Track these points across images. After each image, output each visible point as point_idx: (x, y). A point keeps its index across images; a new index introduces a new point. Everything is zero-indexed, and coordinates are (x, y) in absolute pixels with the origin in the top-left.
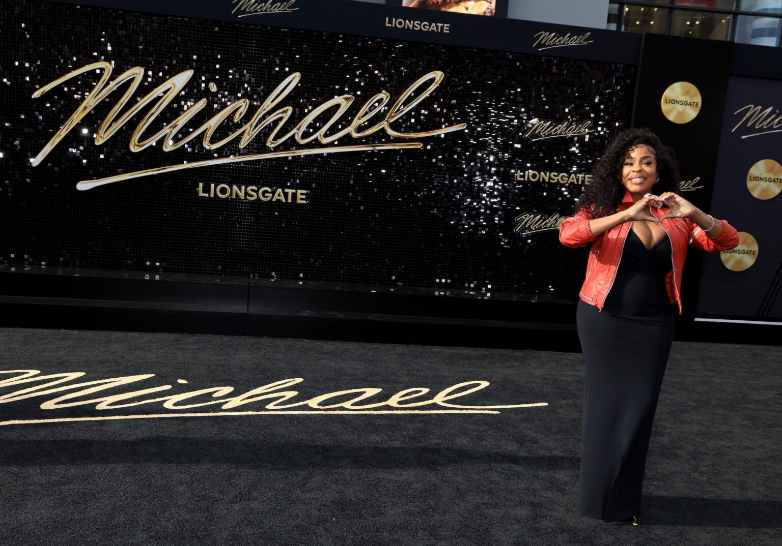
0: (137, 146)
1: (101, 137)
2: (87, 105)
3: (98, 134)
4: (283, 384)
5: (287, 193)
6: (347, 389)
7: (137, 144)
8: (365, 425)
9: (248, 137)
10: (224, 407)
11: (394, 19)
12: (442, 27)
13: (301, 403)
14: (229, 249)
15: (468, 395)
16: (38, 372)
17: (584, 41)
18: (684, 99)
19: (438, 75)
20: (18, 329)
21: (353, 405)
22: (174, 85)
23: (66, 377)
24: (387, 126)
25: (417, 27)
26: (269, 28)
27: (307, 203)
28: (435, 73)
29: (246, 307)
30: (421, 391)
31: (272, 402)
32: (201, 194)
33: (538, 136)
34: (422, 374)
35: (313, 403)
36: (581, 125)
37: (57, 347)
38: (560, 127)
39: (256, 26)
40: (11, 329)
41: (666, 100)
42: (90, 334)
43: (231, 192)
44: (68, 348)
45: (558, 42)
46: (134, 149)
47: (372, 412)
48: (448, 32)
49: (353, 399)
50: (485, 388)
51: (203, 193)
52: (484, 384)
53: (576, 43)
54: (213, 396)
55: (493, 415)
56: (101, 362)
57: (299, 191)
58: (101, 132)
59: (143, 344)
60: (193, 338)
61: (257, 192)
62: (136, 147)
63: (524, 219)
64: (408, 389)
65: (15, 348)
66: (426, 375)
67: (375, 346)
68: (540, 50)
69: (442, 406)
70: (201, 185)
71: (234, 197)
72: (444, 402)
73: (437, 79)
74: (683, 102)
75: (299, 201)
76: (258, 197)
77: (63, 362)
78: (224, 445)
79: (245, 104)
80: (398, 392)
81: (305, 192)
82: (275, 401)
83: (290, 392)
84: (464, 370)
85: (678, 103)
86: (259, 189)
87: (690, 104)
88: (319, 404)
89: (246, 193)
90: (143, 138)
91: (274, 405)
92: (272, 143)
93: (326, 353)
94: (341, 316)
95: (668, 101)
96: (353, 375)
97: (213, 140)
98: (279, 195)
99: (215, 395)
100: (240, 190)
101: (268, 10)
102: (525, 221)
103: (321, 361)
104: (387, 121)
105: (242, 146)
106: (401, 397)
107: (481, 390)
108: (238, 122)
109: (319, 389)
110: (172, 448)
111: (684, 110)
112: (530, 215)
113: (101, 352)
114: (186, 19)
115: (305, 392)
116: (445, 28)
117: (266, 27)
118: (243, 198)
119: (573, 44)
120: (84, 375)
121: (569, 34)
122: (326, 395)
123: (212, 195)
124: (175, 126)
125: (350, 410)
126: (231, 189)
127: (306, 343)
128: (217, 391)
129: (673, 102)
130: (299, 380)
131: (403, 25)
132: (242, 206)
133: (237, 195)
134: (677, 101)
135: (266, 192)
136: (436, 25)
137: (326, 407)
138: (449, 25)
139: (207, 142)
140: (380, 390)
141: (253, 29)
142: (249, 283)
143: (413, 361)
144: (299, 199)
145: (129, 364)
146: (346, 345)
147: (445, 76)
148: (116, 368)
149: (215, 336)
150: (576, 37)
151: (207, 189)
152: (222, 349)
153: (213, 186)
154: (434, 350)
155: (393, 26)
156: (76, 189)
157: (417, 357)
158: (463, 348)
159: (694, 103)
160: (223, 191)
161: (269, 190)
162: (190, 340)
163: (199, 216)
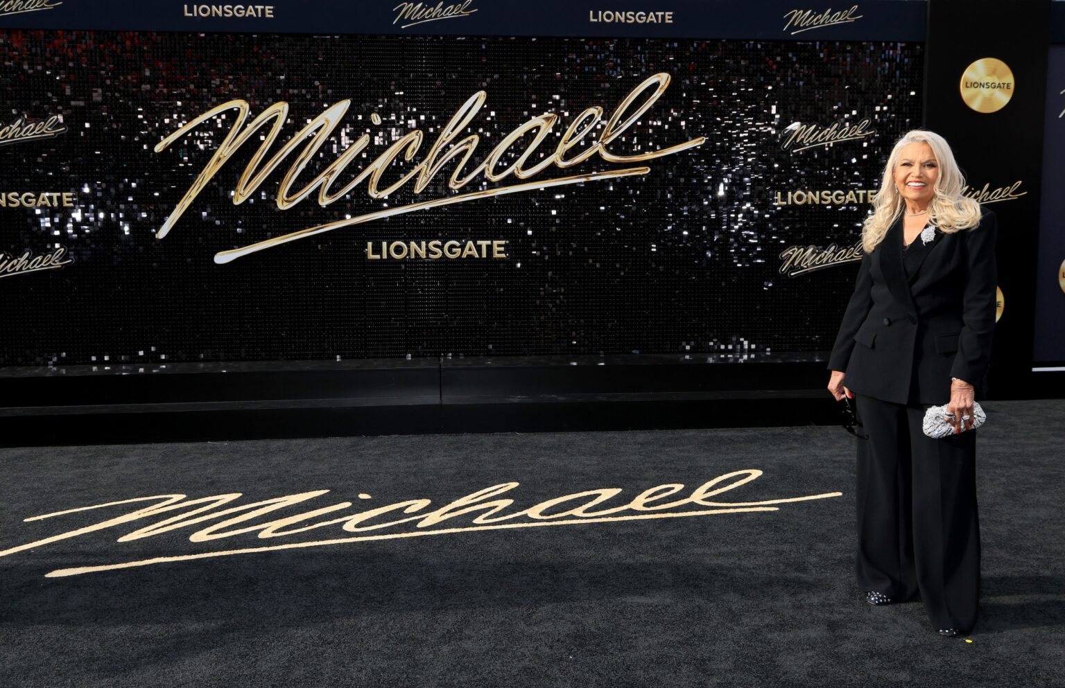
0: (286, 201)
1: (240, 194)
2: (221, 156)
3: (237, 191)
4: (493, 491)
5: (480, 246)
6: (577, 492)
7: (286, 199)
8: (603, 536)
9: (425, 179)
10: (420, 525)
11: (600, 12)
12: (663, 17)
13: (518, 514)
14: (412, 324)
15: (735, 488)
16: (184, 496)
17: (850, 17)
18: (990, 80)
19: (663, 79)
20: (154, 445)
21: (585, 512)
22: (327, 120)
23: (218, 501)
24: (602, 149)
25: (630, 20)
26: (441, 38)
27: (508, 257)
28: (659, 76)
29: (439, 396)
30: (673, 488)
31: (481, 514)
32: (371, 256)
33: (800, 145)
34: (673, 466)
35: (534, 512)
36: (856, 127)
37: (204, 464)
38: (829, 131)
39: (425, 38)
40: (146, 446)
41: (967, 83)
42: (244, 445)
43: (409, 251)
44: (218, 464)
45: (816, 22)
46: (283, 205)
47: (610, 519)
48: (671, 21)
49: (584, 504)
50: (757, 479)
51: (373, 254)
52: (756, 474)
53: (840, 21)
54: (406, 512)
55: (769, 512)
56: (260, 479)
57: (496, 243)
58: (240, 188)
59: (311, 452)
60: (374, 441)
61: (441, 248)
62: (285, 203)
63: (791, 255)
64: (655, 486)
65: (153, 469)
66: (679, 467)
67: (609, 435)
68: (793, 33)
69: (701, 505)
70: (370, 244)
71: (413, 256)
72: (704, 500)
73: (662, 84)
74: (990, 85)
75: (496, 255)
76: (443, 254)
77: (212, 483)
78: (424, 572)
79: (418, 137)
80: (642, 491)
81: (503, 242)
82: (484, 513)
83: (503, 501)
84: (727, 457)
85: (983, 87)
86: (444, 243)
87: (999, 86)
88: (542, 514)
89: (428, 251)
90: (293, 191)
91: (484, 519)
92: (457, 184)
93: (545, 449)
94: (562, 399)
95: (969, 85)
96: (583, 474)
97: (382, 186)
98: (470, 250)
99: (407, 511)
100: (420, 246)
101: (438, 16)
102: (793, 257)
103: (541, 459)
104: (601, 142)
105: (418, 190)
106: (647, 498)
107: (752, 481)
108: (411, 160)
109: (540, 494)
110: (357, 580)
111: (992, 95)
112: (799, 249)
113: (259, 467)
114: (337, 37)
115: (523, 499)
116: (667, 17)
117: (438, 37)
118: (424, 257)
119: (836, 22)
120: (241, 497)
121: (829, 10)
122: (550, 501)
123: (385, 256)
124: (332, 173)
125: (582, 518)
126: (409, 247)
127: (519, 437)
128: (410, 506)
129: (976, 85)
130: (514, 485)
131: (612, 19)
132: (424, 267)
133: (416, 254)
134: (981, 84)
135: (454, 246)
136: (654, 14)
137: (551, 517)
138: (671, 13)
139: (373, 190)
140: (619, 490)
141: (421, 42)
142: (440, 366)
143: (660, 451)
144: (496, 252)
145: (295, 479)
146: (570, 436)
147: (672, 79)
148: (279, 486)
149: (402, 436)
150: (839, 13)
151: (377, 250)
152: (411, 452)
153: (384, 244)
154: (686, 434)
155: (600, 20)
156: (214, 262)
157: (664, 445)
158: (724, 429)
159: (1004, 84)
160: (399, 250)
161: (457, 243)
162: (370, 444)
163: (370, 284)
